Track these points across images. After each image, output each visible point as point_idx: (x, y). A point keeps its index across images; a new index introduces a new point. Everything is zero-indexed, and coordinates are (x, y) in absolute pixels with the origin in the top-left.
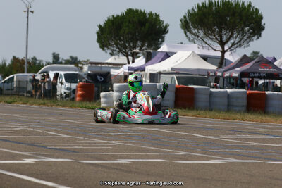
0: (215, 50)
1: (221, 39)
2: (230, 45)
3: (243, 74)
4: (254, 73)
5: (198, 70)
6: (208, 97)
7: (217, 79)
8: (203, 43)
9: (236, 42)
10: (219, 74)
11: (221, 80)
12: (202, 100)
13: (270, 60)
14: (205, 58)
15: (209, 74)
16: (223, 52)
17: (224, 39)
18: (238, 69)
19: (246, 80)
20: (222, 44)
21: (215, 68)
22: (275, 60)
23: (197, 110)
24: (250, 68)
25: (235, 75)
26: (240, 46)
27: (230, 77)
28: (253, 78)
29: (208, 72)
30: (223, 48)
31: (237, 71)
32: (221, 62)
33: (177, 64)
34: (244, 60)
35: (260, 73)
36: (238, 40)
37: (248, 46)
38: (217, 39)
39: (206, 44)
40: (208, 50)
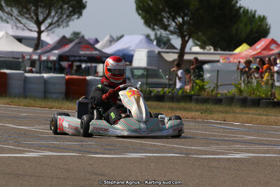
0: (31, 30)
1: (37, 18)
2: (47, 25)
3: (62, 58)
4: (74, 56)
5: (12, 52)
6: (22, 82)
7: (33, 63)
8: (18, 22)
9: (54, 21)
10: (35, 57)
11: (37, 64)
12: (15, 86)
13: (92, 42)
14: (20, 40)
15: (23, 57)
16: (40, 32)
17: (41, 18)
18: (56, 52)
19: (65, 64)
20: (39, 24)
21: (30, 50)
22: (97, 41)
23: (10, 97)
24: (69, 51)
25: (53, 58)
26: (59, 26)
27: (47, 61)
28: (73, 62)
29: (23, 55)
30: (39, 28)
31: (55, 54)
32: (38, 44)
34: (63, 41)
35: (80, 56)
36: (56, 19)
37: (67, 26)
38: (32, 18)
39: (21, 23)
40: (23, 30)
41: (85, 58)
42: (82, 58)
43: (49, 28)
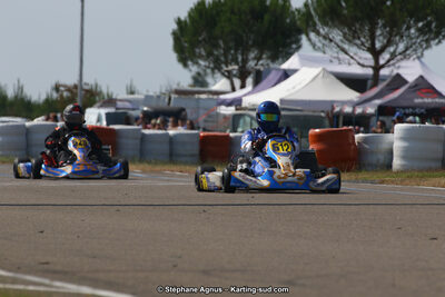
3: (382, 110)
10: (348, 109)
15: (333, 109)
20: (376, 54)
25: (371, 110)
27: (362, 115)
29: (333, 105)
30: (377, 60)
33: (293, 91)
35: (414, 108)
39: (346, 53)
40: (349, 64)
41: (423, 110)
42: (417, 110)
43: (392, 62)
